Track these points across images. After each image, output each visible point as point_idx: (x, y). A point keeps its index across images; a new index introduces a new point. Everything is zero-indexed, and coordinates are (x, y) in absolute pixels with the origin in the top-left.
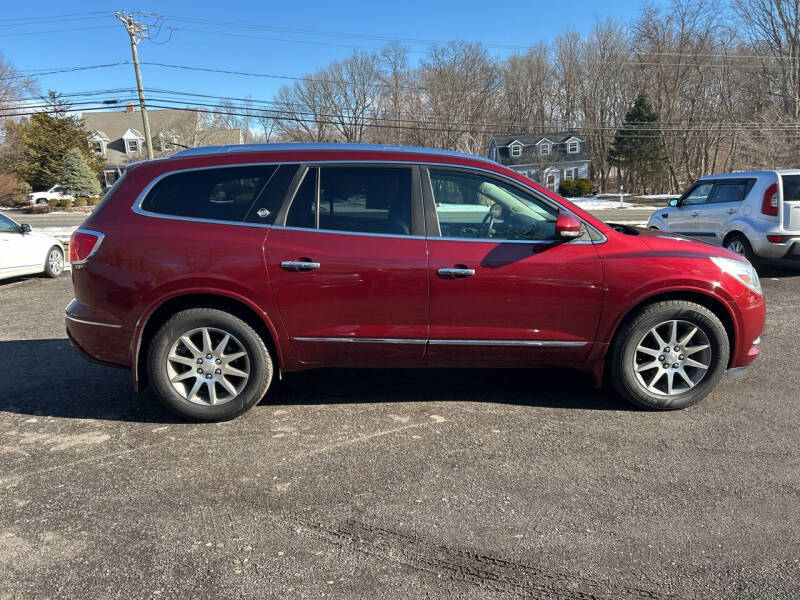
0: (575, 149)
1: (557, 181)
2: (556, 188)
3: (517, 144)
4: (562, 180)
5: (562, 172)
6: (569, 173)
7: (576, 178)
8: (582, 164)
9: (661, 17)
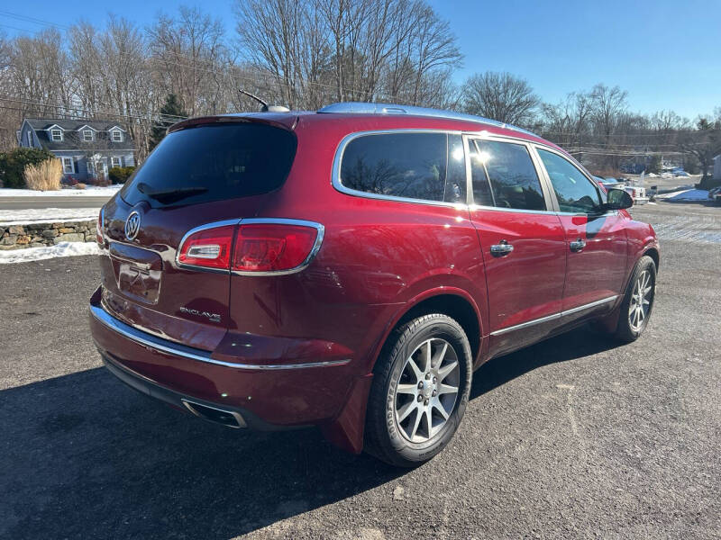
0: (119, 138)
1: (105, 168)
2: (106, 174)
3: (56, 128)
4: (110, 168)
5: (109, 160)
6: (116, 161)
7: (124, 166)
8: (128, 153)
9: (176, 27)
